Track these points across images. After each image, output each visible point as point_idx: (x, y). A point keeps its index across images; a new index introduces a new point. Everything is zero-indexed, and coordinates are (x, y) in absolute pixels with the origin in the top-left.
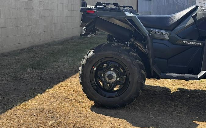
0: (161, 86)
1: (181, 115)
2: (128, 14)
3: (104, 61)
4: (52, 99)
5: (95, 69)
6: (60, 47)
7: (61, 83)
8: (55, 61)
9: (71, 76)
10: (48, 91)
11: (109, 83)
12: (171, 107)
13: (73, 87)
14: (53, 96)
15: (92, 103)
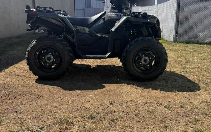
0: (86, 64)
1: (96, 81)
2: (60, 15)
3: (44, 48)
4: (6, 76)
5: (38, 53)
6: (17, 40)
7: (15, 65)
8: (12, 50)
9: (23, 60)
10: (4, 71)
11: (49, 63)
12: (90, 77)
13: (24, 67)
14: (8, 74)
15: (37, 77)
